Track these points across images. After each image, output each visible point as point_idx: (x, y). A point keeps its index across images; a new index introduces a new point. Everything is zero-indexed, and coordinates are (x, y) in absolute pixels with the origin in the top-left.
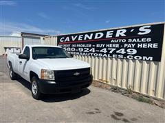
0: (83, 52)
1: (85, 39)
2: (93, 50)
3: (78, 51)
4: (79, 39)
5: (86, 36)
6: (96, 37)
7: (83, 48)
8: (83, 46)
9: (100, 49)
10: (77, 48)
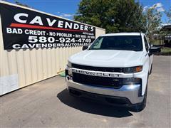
0: (65, 43)
1: (66, 27)
2: (73, 40)
3: (59, 42)
4: (59, 26)
5: (67, 23)
6: (75, 28)
7: (65, 38)
8: (65, 35)
9: (77, 39)
10: (57, 38)
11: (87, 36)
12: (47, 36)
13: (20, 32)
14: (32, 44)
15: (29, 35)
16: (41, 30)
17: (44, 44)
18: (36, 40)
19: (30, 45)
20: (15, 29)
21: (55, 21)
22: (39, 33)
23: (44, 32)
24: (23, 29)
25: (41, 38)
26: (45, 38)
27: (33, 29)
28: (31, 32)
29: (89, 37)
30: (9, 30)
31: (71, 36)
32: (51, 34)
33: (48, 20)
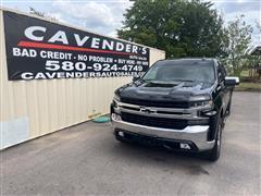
0: (101, 72)
1: (104, 47)
2: (115, 67)
3: (92, 70)
4: (93, 46)
5: (105, 42)
6: (117, 49)
7: (102, 64)
8: (102, 59)
10: (89, 63)
11: (136, 60)
12: (75, 61)
13: (33, 54)
14: (51, 73)
15: (47, 59)
16: (64, 51)
17: (70, 72)
18: (57, 67)
19: (48, 74)
20: (25, 50)
21: (86, 38)
22: (63, 56)
23: (70, 55)
24: (38, 50)
25: (64, 63)
26: (71, 64)
27: (53, 50)
28: (50, 54)
29: (138, 63)
30: (16, 52)
31: (111, 60)
32: (80, 57)
33: (77, 37)
